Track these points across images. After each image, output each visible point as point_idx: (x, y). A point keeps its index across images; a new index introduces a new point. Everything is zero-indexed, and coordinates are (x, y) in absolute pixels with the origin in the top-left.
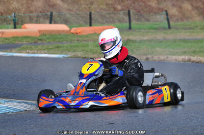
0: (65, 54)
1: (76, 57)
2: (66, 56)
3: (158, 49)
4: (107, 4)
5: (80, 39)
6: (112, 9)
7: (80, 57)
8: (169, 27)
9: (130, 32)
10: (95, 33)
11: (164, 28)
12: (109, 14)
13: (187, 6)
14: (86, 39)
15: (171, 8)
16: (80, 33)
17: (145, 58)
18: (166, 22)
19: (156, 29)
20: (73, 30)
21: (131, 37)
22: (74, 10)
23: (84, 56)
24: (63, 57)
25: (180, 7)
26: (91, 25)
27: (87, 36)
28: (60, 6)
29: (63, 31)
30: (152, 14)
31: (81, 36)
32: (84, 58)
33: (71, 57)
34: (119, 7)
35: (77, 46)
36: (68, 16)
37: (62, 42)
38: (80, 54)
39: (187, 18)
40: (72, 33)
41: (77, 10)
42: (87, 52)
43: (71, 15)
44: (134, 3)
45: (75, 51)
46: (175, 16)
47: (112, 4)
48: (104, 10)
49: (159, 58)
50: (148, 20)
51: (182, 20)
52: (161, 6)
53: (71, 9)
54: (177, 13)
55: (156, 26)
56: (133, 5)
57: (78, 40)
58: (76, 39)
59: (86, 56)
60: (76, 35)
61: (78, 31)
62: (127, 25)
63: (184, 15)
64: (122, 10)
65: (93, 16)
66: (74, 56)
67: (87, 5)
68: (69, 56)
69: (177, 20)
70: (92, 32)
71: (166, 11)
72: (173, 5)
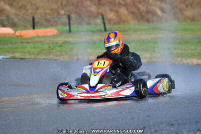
0: (5, 55)
1: (14, 58)
2: (5, 57)
3: (89, 50)
4: (51, 10)
5: (23, 41)
6: (56, 14)
7: (18, 58)
8: (105, 30)
9: (70, 34)
10: (38, 36)
11: (101, 31)
12: (54, 18)
13: (123, 11)
14: (29, 41)
15: (109, 12)
16: (24, 35)
17: (76, 58)
18: (103, 25)
19: (94, 32)
20: (18, 33)
21: (70, 39)
22: (22, 14)
23: (21, 57)
24: (3, 58)
25: (117, 12)
26: (34, 28)
27: (30, 39)
28: (8, 11)
29: (9, 34)
30: (92, 18)
31: (24, 39)
32: (22, 59)
33: (10, 58)
34: (63, 12)
35: (17, 48)
36: (16, 20)
37: (7, 44)
38: (17, 55)
39: (124, 22)
40: (17, 36)
41: (24, 14)
42: (25, 53)
43: (18, 19)
44: (76, 9)
45: (14, 53)
46: (113, 20)
47: (56, 9)
48: (49, 14)
49: (88, 58)
50: (89, 24)
51: (119, 23)
52: (100, 11)
53: (19, 13)
54: (114, 18)
55: (94, 29)
56: (75, 10)
57: (22, 42)
58: (20, 41)
59: (24, 57)
60: (20, 37)
61: (22, 34)
62: (67, 28)
63: (121, 19)
64: (65, 14)
65: (36, 20)
66: (13, 57)
67: (33, 10)
68: (8, 57)
69: (115, 24)
70: (35, 35)
71: (102, 16)
72: (111, 10)
